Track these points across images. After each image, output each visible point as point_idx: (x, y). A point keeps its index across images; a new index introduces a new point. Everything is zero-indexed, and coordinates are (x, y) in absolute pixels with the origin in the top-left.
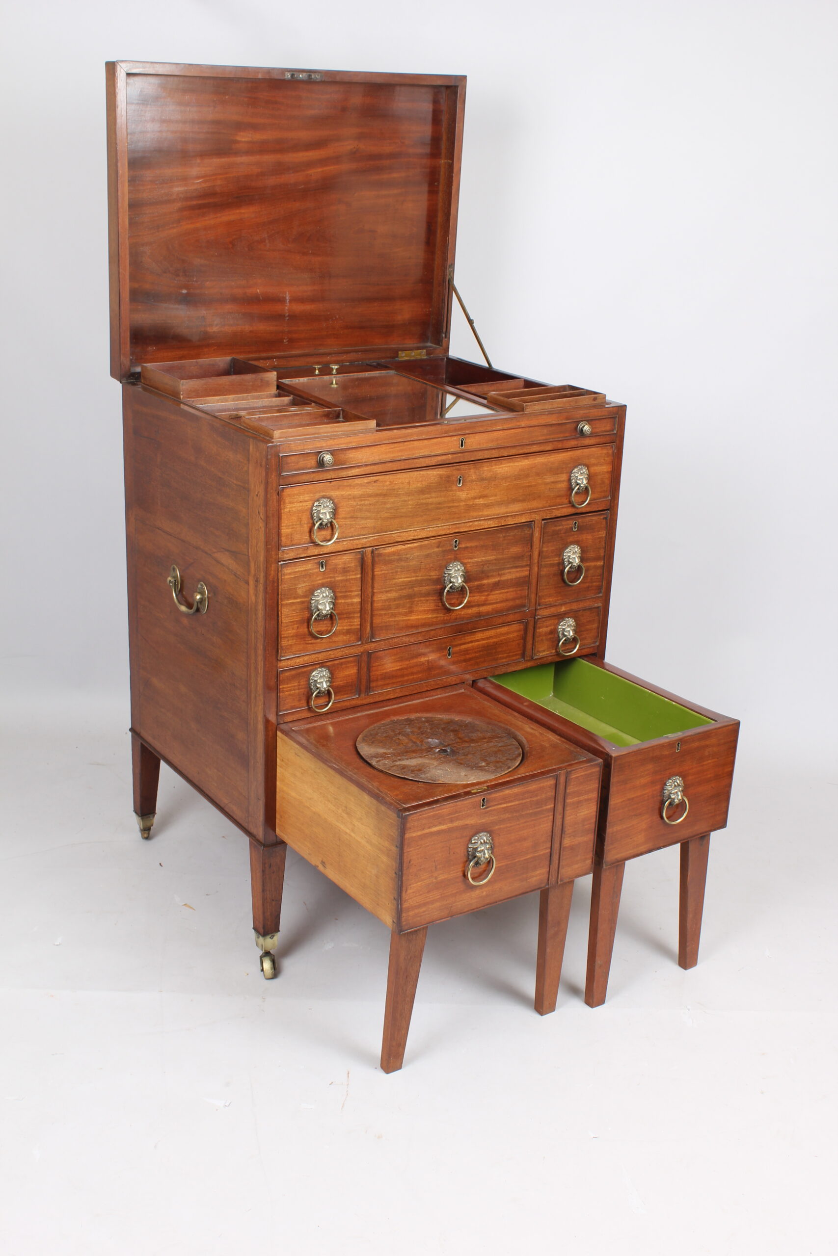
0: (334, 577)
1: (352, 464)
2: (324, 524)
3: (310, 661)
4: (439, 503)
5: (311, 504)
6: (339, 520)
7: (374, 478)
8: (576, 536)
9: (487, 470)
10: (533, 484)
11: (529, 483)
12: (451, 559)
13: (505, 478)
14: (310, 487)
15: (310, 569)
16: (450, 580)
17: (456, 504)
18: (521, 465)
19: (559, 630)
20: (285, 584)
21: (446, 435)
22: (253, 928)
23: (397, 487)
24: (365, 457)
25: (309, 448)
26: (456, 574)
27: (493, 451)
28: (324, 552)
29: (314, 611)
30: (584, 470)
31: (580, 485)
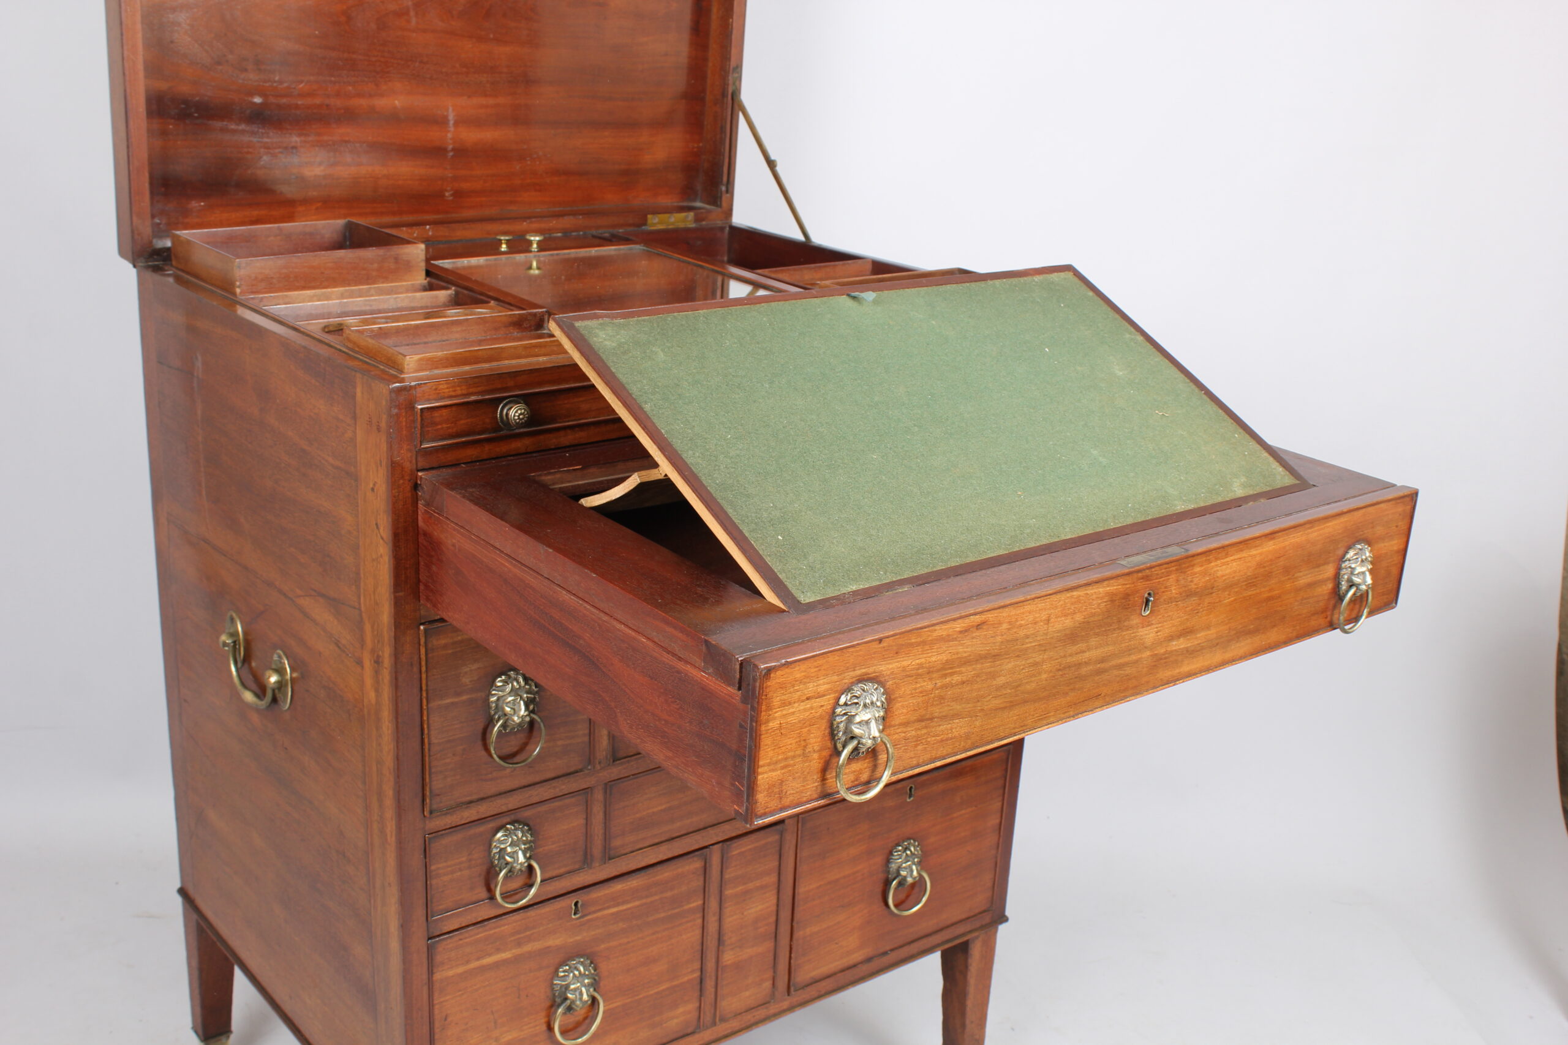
2: (862, 749)
4: (1102, 660)
5: (832, 701)
6: (894, 727)
10: (1277, 592)
11: (1270, 590)
13: (1229, 587)
14: (834, 659)
17: (1134, 658)
18: (1261, 554)
23: (1022, 633)
30: (1368, 554)
31: (1357, 585)
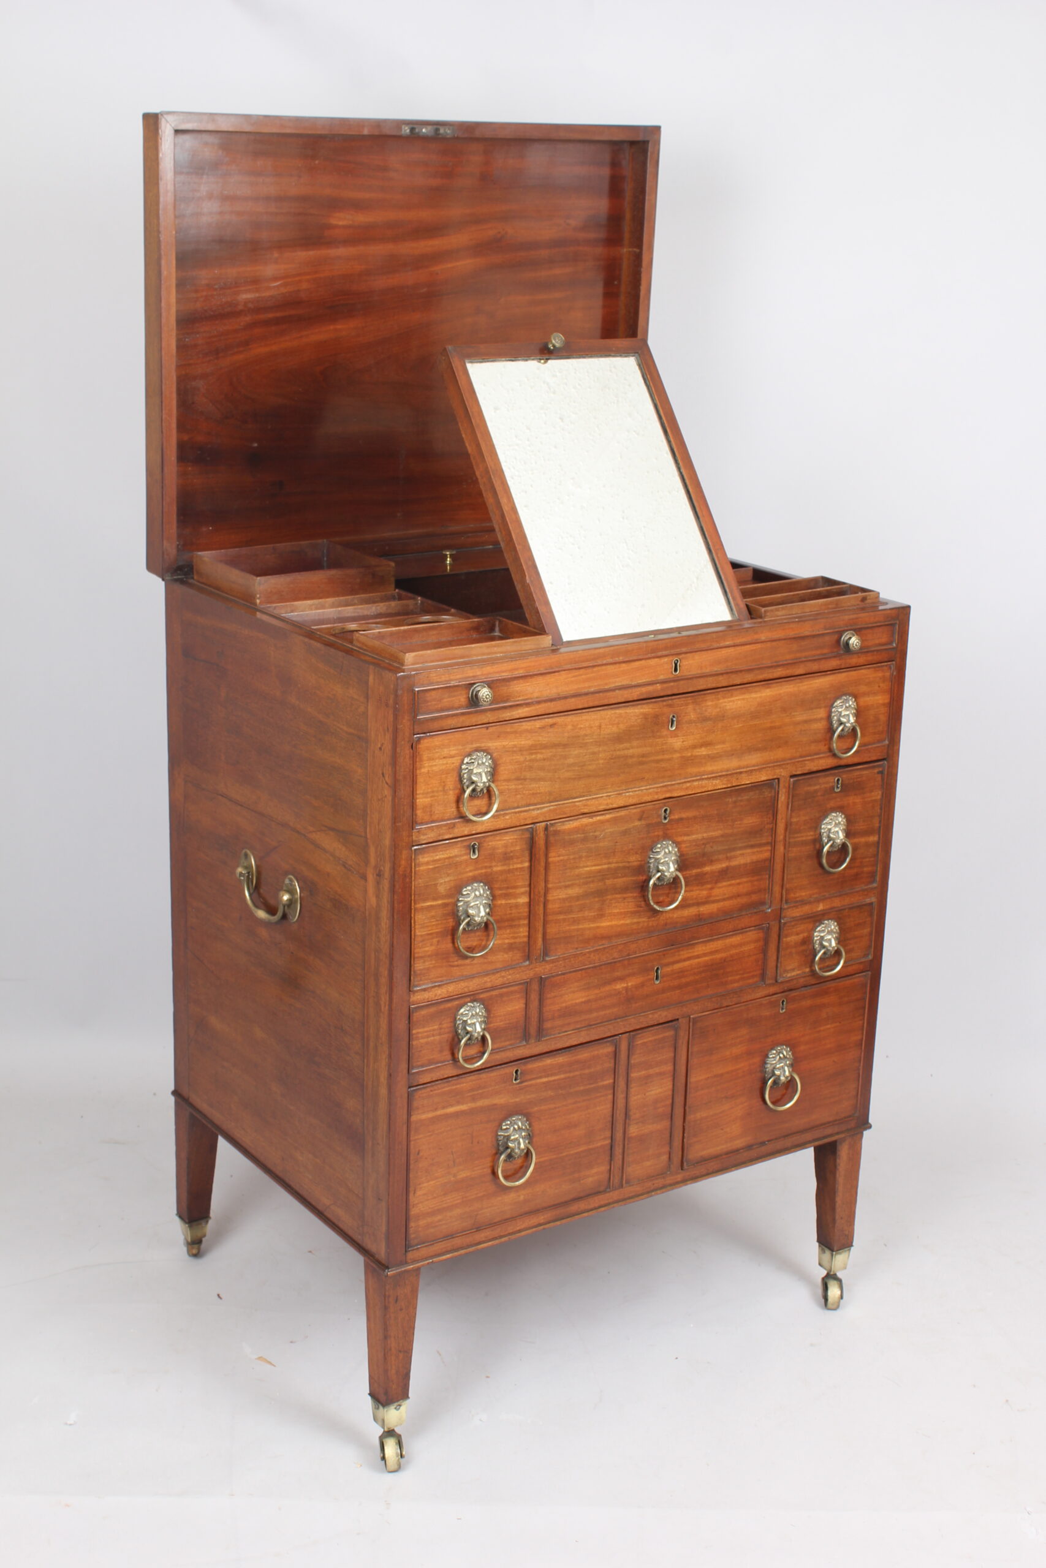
0: (491, 867)
1: (518, 701)
2: (478, 789)
3: (457, 993)
4: (643, 756)
5: (459, 761)
6: (499, 783)
7: (550, 720)
8: (839, 800)
9: (712, 705)
10: (777, 724)
11: (771, 722)
12: (658, 836)
13: (737, 717)
14: (458, 736)
15: (456, 856)
16: (658, 867)
17: (666, 757)
18: (761, 697)
19: (815, 938)
20: (420, 878)
21: (653, 655)
22: (370, 1394)
23: (582, 733)
24: (535, 690)
25: (457, 677)
26: (667, 859)
27: (721, 678)
28: (478, 831)
29: (462, 918)
30: (851, 703)
31: (845, 724)
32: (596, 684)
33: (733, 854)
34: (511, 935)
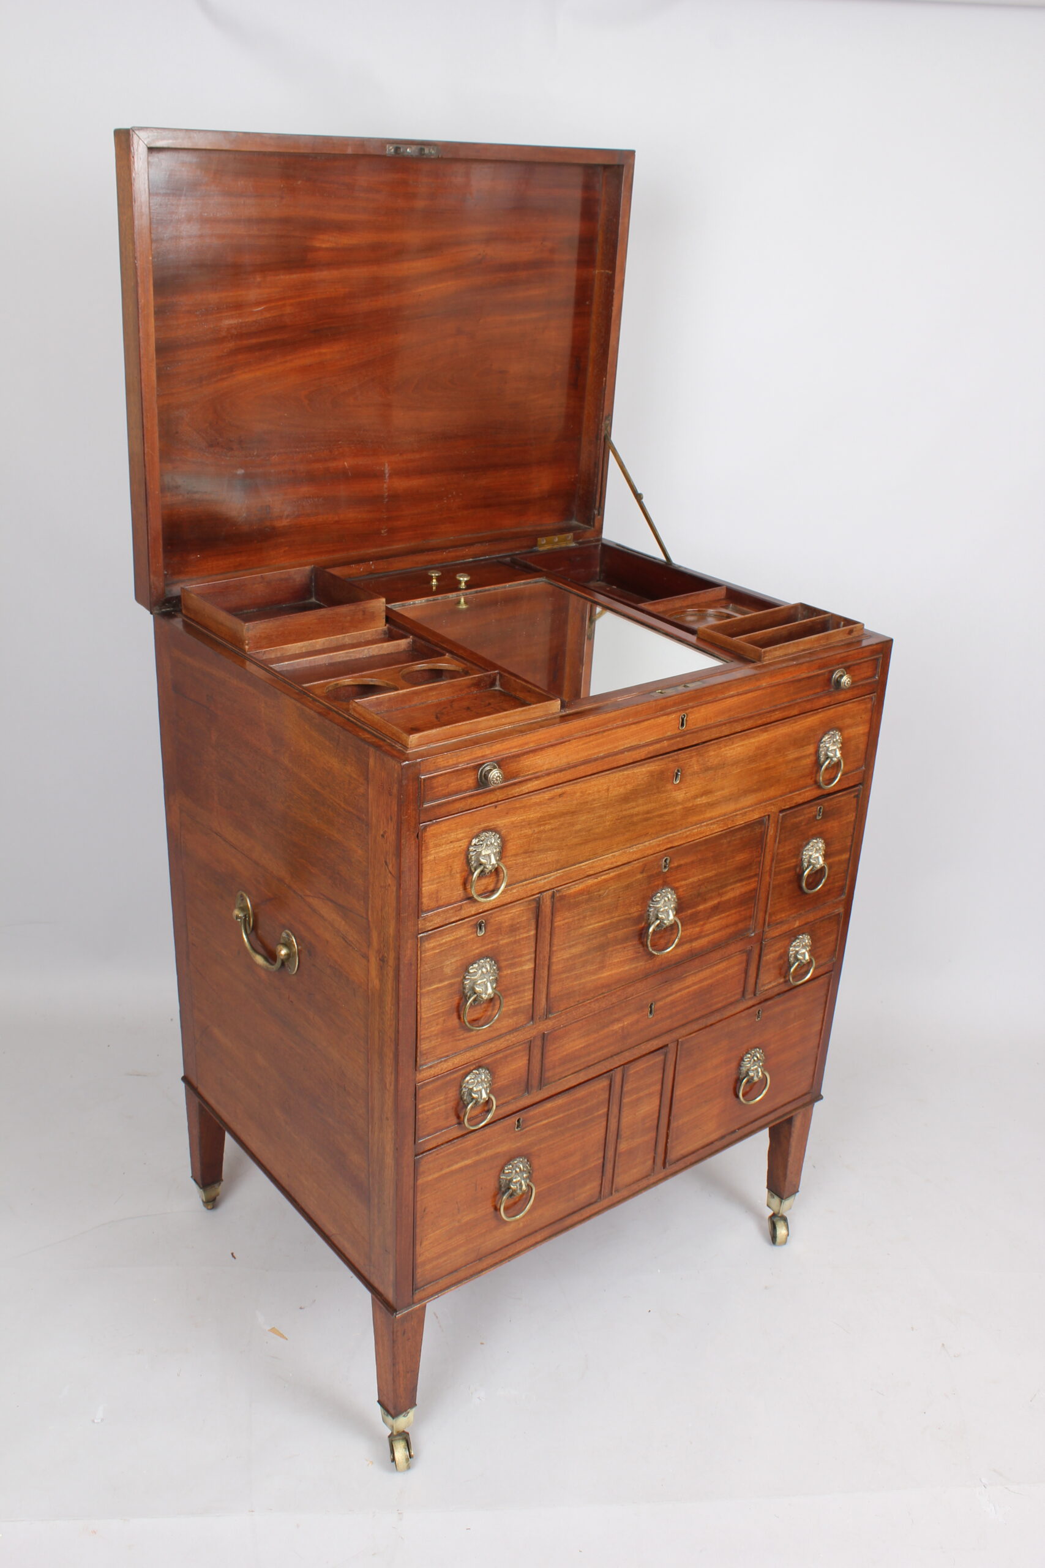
0: (497, 941)
1: (528, 775)
2: (487, 871)
3: (463, 1063)
4: (648, 812)
5: (467, 843)
6: (507, 859)
7: (560, 789)
8: (819, 826)
9: (713, 755)
10: (772, 765)
11: (767, 764)
12: (658, 886)
13: (736, 763)
14: (464, 819)
15: (463, 937)
16: (657, 915)
17: (670, 810)
18: (758, 741)
19: (791, 953)
20: (426, 964)
21: (661, 712)
22: (379, 1406)
23: (591, 798)
24: (547, 762)
25: (464, 759)
26: (666, 908)
27: (724, 728)
28: (486, 909)
29: (469, 994)
30: (838, 738)
31: (831, 758)
32: (605, 748)
33: (724, 890)
34: (517, 1001)
